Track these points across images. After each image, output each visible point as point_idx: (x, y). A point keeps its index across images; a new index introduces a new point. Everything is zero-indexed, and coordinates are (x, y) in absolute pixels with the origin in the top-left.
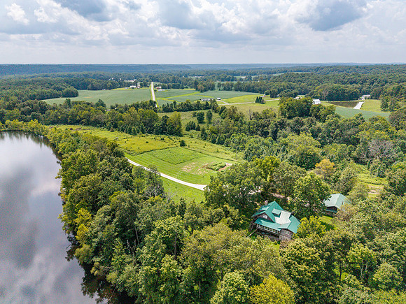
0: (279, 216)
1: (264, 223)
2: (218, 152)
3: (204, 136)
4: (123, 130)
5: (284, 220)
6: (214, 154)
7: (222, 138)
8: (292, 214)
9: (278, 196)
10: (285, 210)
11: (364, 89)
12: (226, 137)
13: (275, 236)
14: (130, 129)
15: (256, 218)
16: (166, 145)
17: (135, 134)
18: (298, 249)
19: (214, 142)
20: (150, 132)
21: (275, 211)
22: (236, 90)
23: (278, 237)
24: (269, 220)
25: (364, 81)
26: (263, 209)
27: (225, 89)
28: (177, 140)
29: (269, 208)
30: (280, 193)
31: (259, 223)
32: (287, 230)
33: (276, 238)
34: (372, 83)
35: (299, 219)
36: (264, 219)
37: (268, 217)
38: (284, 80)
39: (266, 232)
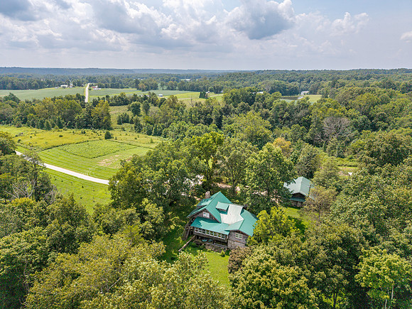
0: (225, 212)
1: (204, 225)
2: (152, 142)
3: (139, 129)
4: (33, 126)
5: (233, 218)
6: (148, 145)
7: (159, 128)
8: (243, 208)
9: (224, 186)
10: (233, 203)
11: (302, 86)
12: (164, 127)
13: (221, 243)
14: (42, 123)
15: (193, 218)
16: (86, 138)
17: (49, 128)
18: (263, 274)
19: (149, 133)
20: (70, 126)
21: (221, 206)
22: (180, 90)
23: (226, 244)
24: (213, 220)
25: (302, 80)
26: (203, 204)
27: (168, 89)
28: (103, 133)
29: (212, 203)
30: (227, 183)
31: (197, 226)
32: (238, 231)
33: (223, 247)
34: (309, 81)
35: (255, 214)
36: (205, 219)
37: (210, 215)
38: (227, 79)
39: (208, 238)
